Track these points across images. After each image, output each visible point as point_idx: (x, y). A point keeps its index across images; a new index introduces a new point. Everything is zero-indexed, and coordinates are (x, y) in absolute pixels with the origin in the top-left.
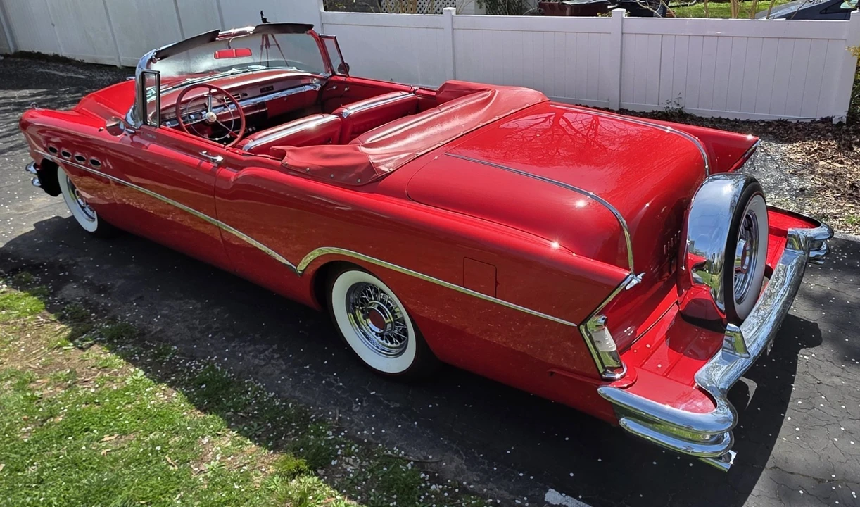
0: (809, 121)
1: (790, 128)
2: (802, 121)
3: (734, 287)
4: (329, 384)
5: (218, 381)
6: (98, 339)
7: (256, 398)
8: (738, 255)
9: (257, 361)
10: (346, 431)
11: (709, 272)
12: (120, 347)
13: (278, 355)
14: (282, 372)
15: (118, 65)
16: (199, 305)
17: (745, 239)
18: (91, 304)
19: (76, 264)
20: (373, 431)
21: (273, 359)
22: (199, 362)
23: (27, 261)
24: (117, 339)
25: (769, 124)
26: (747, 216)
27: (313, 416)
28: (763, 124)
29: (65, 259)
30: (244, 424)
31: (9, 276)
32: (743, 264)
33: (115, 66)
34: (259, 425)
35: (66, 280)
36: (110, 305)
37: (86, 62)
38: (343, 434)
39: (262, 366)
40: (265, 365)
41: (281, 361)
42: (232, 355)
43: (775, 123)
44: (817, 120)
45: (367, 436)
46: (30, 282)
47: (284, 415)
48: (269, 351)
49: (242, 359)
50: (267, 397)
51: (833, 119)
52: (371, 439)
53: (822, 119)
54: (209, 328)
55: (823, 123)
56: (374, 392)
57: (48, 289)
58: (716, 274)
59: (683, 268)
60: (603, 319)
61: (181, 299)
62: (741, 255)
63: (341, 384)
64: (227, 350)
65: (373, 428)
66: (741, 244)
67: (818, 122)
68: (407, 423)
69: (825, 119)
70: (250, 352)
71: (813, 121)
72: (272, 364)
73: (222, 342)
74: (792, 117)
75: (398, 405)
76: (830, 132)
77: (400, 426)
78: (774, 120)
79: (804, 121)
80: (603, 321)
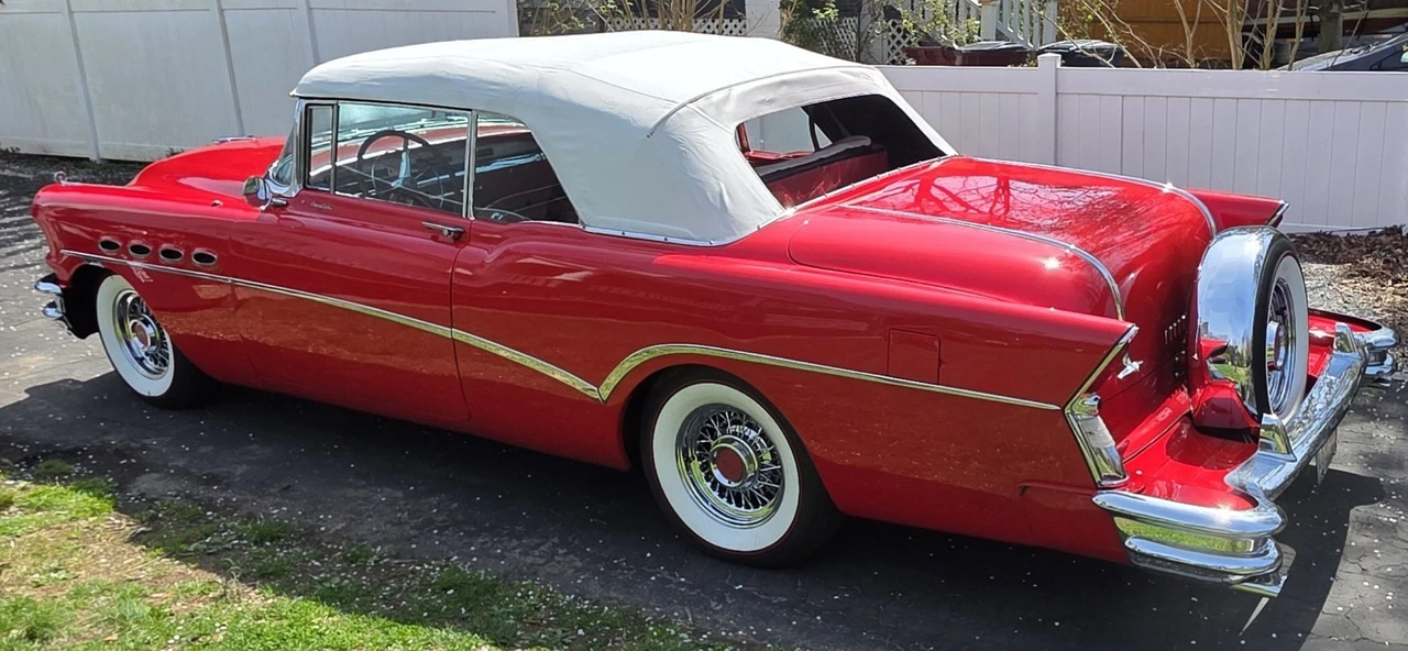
0: (1366, 233)
1: (1338, 244)
2: (1355, 233)
3: (1269, 389)
4: (661, 580)
5: (474, 584)
6: (236, 542)
7: (545, 602)
8: (1270, 342)
9: (529, 560)
10: (709, 633)
11: (1233, 364)
12: (281, 551)
13: (565, 551)
14: (577, 570)
15: (93, 158)
16: (399, 494)
17: (1276, 321)
18: (201, 500)
19: (144, 447)
20: (752, 631)
21: (558, 555)
22: (430, 564)
23: (47, 446)
24: (271, 542)
25: (1303, 239)
26: (1277, 289)
27: (650, 618)
28: (1293, 240)
29: (121, 441)
30: (539, 632)
31: (21, 467)
32: (1277, 357)
33: (87, 159)
34: (564, 631)
35: (137, 470)
36: (234, 499)
37: (22, 152)
38: (705, 636)
39: (543, 565)
40: (546, 563)
41: (572, 557)
42: (481, 553)
43: (1314, 238)
44: (1378, 231)
45: (746, 638)
46: (69, 474)
47: (601, 618)
48: (547, 545)
49: (502, 557)
50: (563, 601)
51: (1403, 229)
52: (752, 639)
53: (1386, 229)
54: (430, 522)
55: (1389, 235)
56: (741, 586)
57: (109, 483)
58: (1242, 366)
59: (1196, 356)
60: (1096, 399)
61: (364, 487)
62: (1273, 343)
63: (683, 580)
64: (473, 548)
65: (752, 628)
66: (1272, 327)
67: (1381, 234)
68: (804, 619)
69: (1391, 229)
70: (514, 548)
71: (1372, 233)
72: (559, 562)
73: (461, 538)
74: (1339, 227)
75: (784, 599)
76: (1401, 247)
77: (794, 623)
78: (1311, 234)
79: (1359, 234)
80: (1096, 403)
